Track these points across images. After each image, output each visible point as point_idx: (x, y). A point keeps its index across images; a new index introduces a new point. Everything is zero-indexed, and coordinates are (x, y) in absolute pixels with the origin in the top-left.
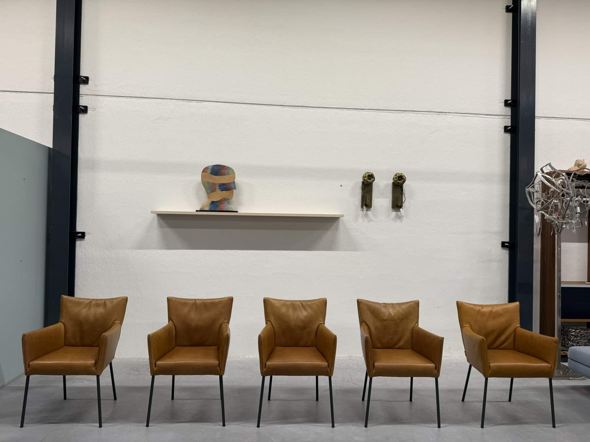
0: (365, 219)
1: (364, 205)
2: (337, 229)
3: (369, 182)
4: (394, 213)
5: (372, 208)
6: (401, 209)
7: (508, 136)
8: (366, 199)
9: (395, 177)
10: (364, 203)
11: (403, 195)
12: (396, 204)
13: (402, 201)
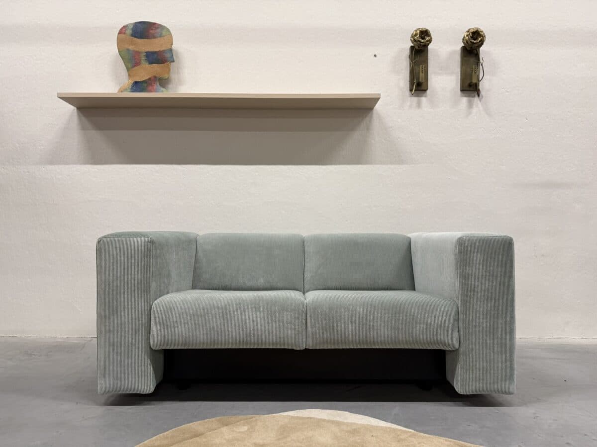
0: (417, 111)
1: (415, 84)
3: (422, 44)
5: (428, 91)
8: (419, 72)
9: (466, 34)
10: (415, 81)
11: (481, 66)
12: (468, 82)
13: (478, 76)
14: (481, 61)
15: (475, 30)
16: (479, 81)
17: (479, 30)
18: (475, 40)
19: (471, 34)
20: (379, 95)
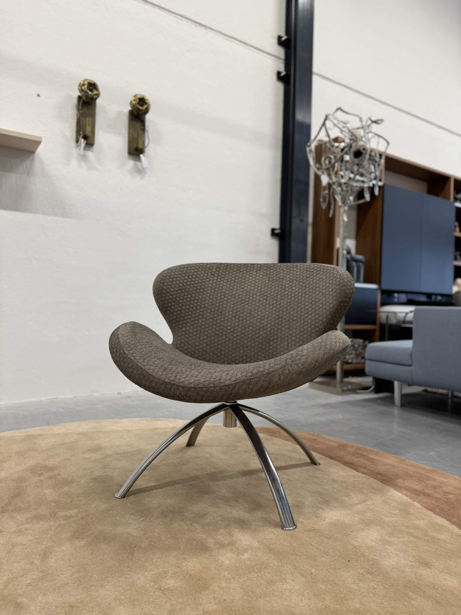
0: (83, 164)
1: (81, 136)
2: (29, 174)
3: (89, 96)
4: (131, 163)
5: (95, 147)
6: (142, 156)
7: (280, 87)
8: (85, 125)
9: (133, 98)
10: (81, 133)
11: (146, 134)
12: (135, 146)
13: (144, 143)
14: (147, 128)
15: (141, 97)
16: (144, 147)
17: (145, 98)
18: (142, 105)
19: (137, 100)
20: (41, 138)
